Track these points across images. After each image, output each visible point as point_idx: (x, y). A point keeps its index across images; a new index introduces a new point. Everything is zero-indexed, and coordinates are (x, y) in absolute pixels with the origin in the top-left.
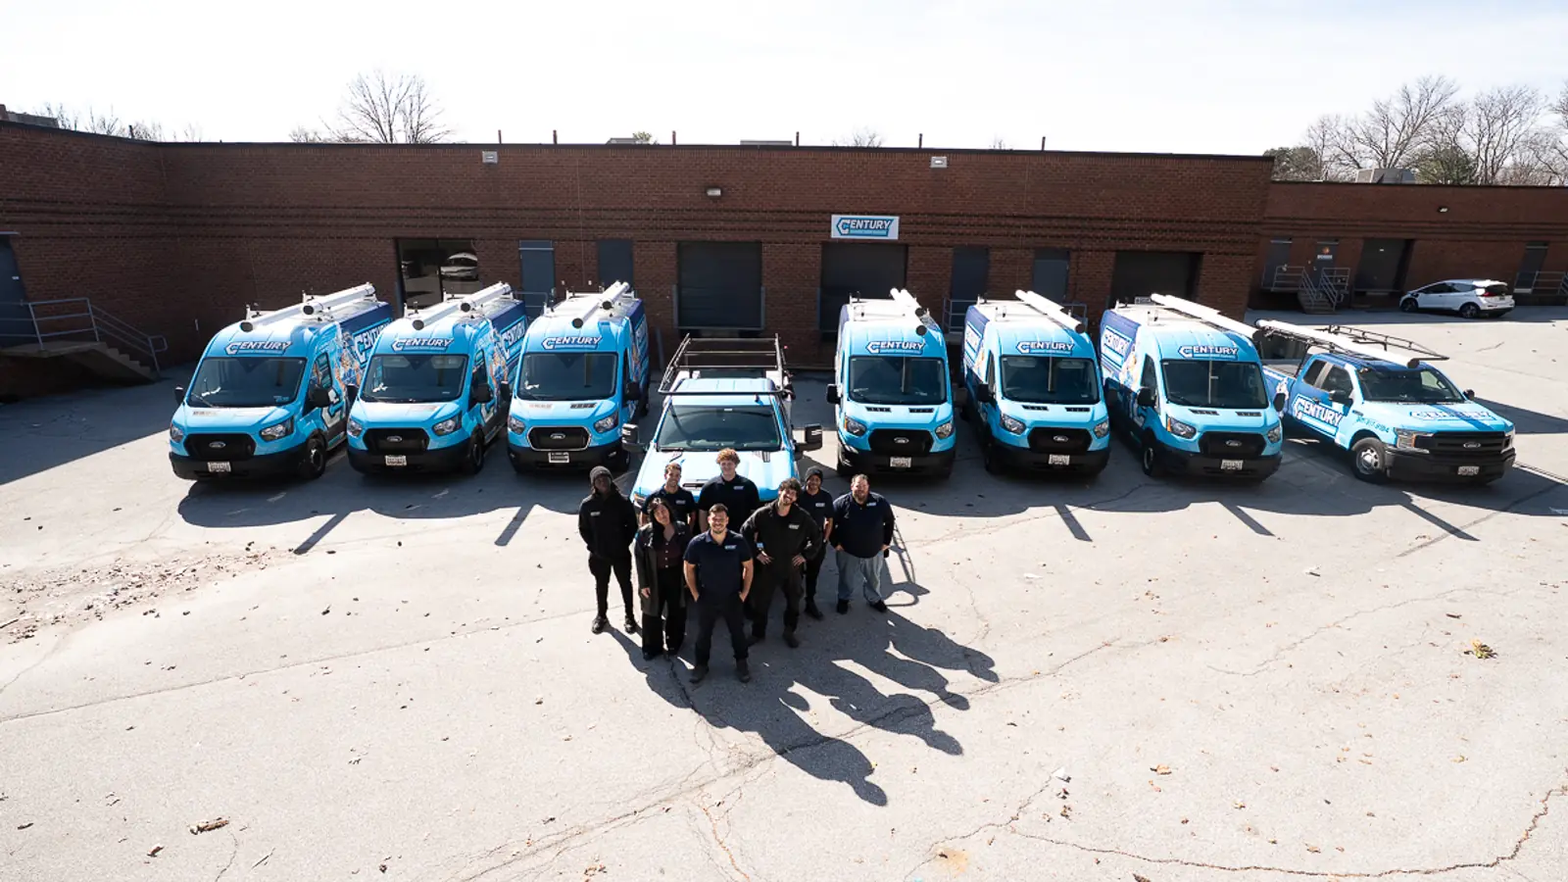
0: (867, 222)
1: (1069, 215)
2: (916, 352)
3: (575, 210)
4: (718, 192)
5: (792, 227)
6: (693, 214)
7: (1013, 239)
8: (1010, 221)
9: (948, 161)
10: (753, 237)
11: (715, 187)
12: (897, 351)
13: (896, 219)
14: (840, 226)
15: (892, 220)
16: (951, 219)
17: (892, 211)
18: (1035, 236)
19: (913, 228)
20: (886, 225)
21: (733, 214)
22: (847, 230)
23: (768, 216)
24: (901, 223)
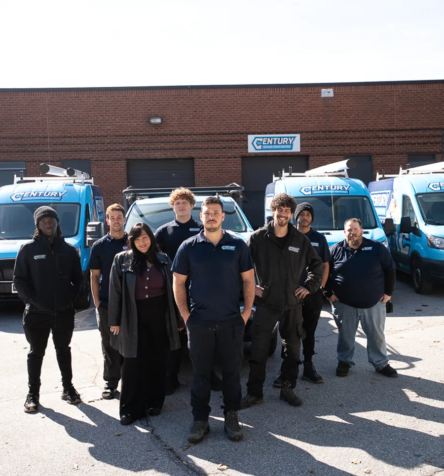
0: (275, 139)
1: (431, 127)
2: (343, 192)
3: (44, 138)
4: (159, 121)
5: (218, 146)
6: (140, 139)
7: (390, 147)
8: (387, 134)
9: (334, 92)
10: (186, 154)
11: (157, 116)
12: (327, 192)
13: (298, 136)
14: (255, 143)
15: (294, 137)
16: (340, 135)
17: (294, 130)
18: (407, 144)
19: (311, 142)
20: (291, 141)
21: (170, 138)
22: (261, 146)
23: (198, 138)
24: (302, 140)
